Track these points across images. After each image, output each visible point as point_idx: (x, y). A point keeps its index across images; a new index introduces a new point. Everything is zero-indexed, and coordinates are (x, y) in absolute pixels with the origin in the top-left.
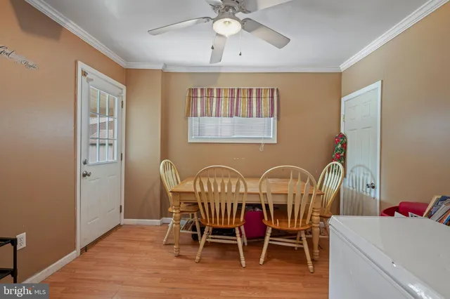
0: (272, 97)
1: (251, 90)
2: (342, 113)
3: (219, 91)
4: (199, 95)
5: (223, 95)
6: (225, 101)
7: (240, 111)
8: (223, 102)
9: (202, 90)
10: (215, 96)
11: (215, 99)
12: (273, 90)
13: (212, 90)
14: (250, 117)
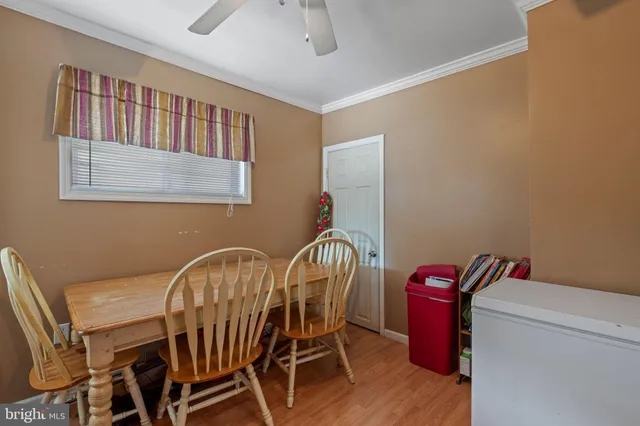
0: (246, 129)
1: (212, 108)
2: (325, 166)
3: (148, 92)
4: (96, 90)
5: (157, 102)
6: (163, 118)
7: (195, 143)
8: (157, 116)
9: (105, 80)
10: (139, 101)
11: (138, 109)
12: (247, 117)
13: (131, 86)
14: (211, 156)
